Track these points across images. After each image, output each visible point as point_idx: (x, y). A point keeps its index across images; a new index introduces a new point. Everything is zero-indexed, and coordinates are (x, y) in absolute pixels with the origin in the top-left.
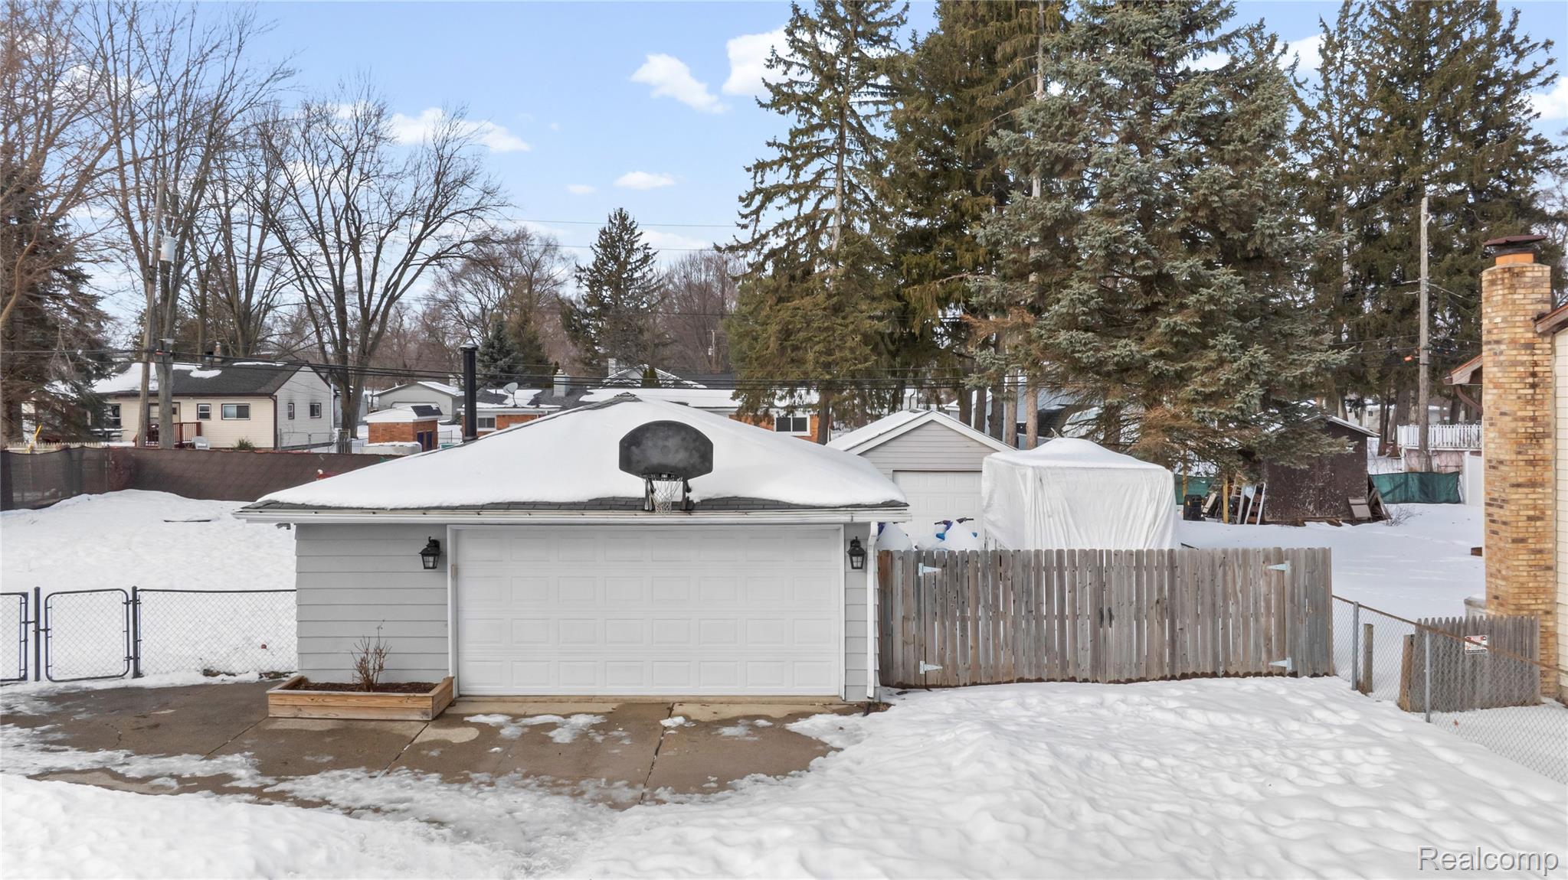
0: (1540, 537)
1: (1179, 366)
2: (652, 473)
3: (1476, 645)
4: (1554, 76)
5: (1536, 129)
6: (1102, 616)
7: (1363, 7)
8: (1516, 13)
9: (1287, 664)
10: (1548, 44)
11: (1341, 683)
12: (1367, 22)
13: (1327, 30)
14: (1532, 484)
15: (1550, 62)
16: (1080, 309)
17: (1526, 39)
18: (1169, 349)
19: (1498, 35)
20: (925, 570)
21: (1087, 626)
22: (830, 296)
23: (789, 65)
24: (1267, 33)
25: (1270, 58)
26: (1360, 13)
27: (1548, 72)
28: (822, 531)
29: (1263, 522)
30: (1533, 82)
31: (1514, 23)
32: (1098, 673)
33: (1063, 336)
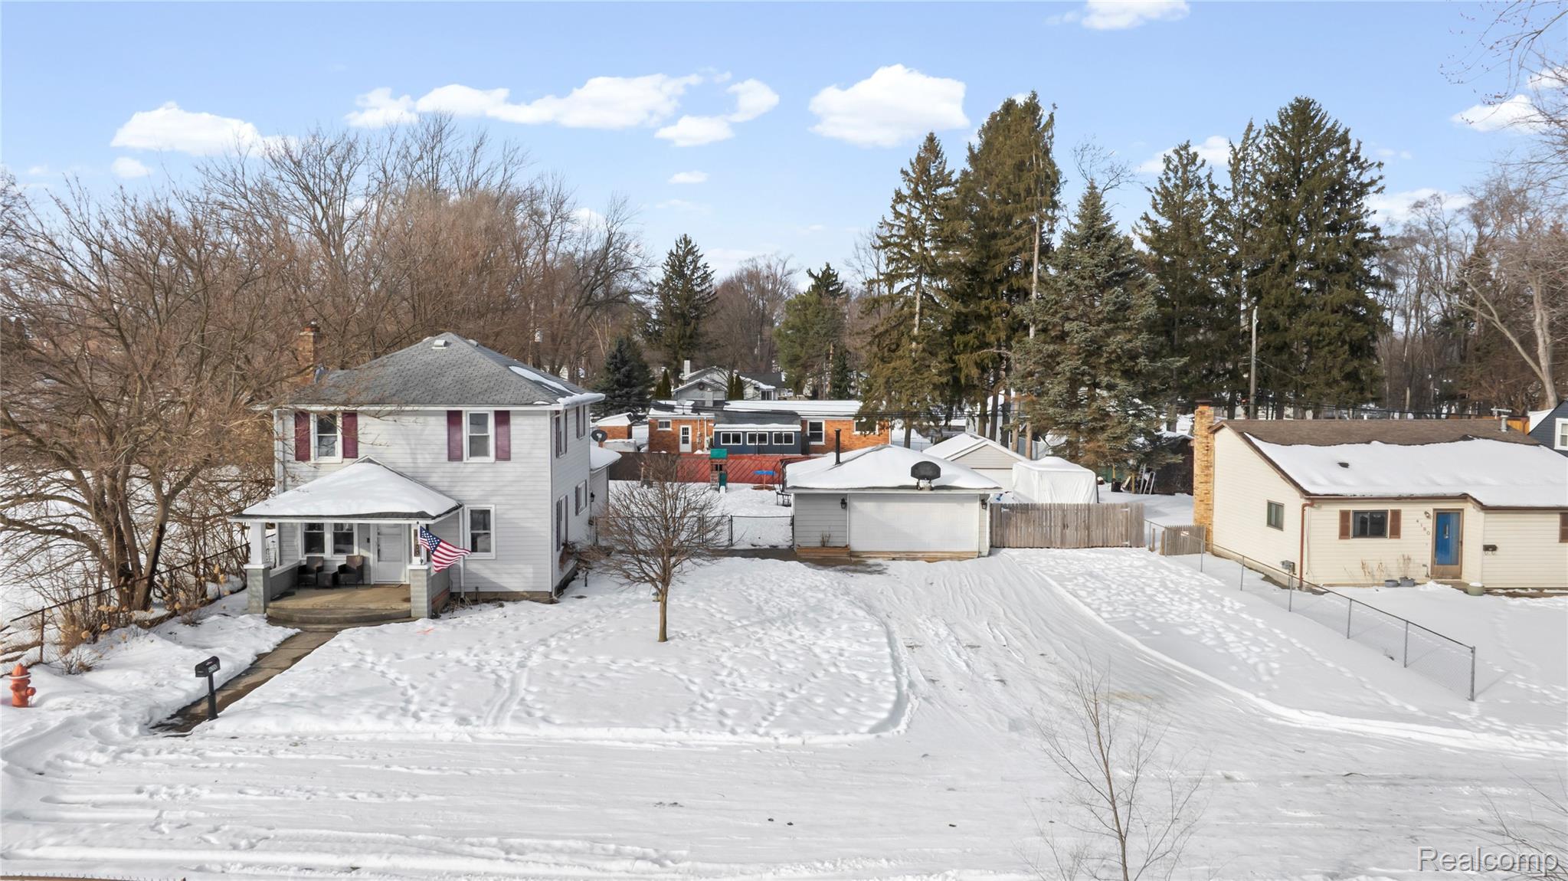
0: (1208, 499)
1: (1102, 424)
2: (921, 477)
3: (1185, 534)
4: (1383, 188)
5: (1371, 221)
6: (1065, 526)
7: (1259, 133)
8: (1359, 143)
9: (1128, 543)
10: (1380, 165)
11: (1146, 549)
12: (1263, 141)
13: (1234, 149)
14: (1206, 482)
15: (1381, 178)
16: (1059, 398)
17: (1366, 161)
18: (1097, 416)
19: (1349, 156)
20: (1003, 510)
21: (1059, 530)
22: (915, 362)
23: (893, 226)
24: (1191, 150)
25: (1194, 168)
26: (1257, 137)
27: (1380, 183)
28: (969, 498)
29: (1153, 493)
30: (1371, 189)
31: (1358, 149)
32: (1063, 544)
33: (1051, 410)
